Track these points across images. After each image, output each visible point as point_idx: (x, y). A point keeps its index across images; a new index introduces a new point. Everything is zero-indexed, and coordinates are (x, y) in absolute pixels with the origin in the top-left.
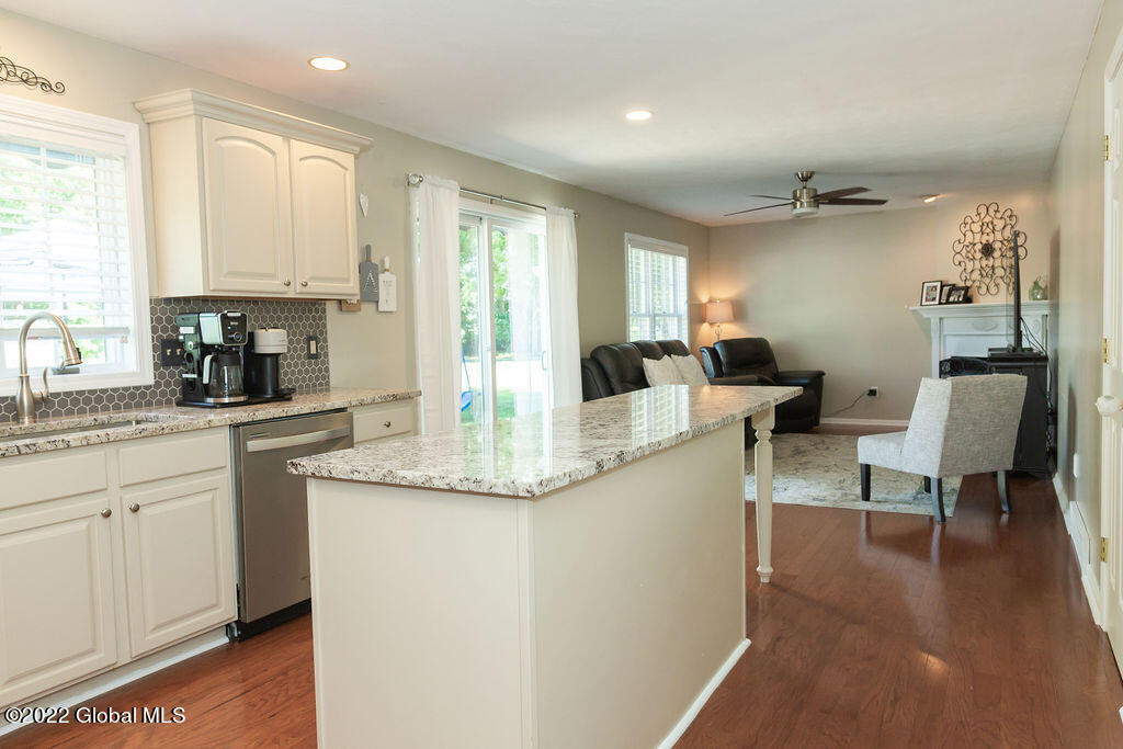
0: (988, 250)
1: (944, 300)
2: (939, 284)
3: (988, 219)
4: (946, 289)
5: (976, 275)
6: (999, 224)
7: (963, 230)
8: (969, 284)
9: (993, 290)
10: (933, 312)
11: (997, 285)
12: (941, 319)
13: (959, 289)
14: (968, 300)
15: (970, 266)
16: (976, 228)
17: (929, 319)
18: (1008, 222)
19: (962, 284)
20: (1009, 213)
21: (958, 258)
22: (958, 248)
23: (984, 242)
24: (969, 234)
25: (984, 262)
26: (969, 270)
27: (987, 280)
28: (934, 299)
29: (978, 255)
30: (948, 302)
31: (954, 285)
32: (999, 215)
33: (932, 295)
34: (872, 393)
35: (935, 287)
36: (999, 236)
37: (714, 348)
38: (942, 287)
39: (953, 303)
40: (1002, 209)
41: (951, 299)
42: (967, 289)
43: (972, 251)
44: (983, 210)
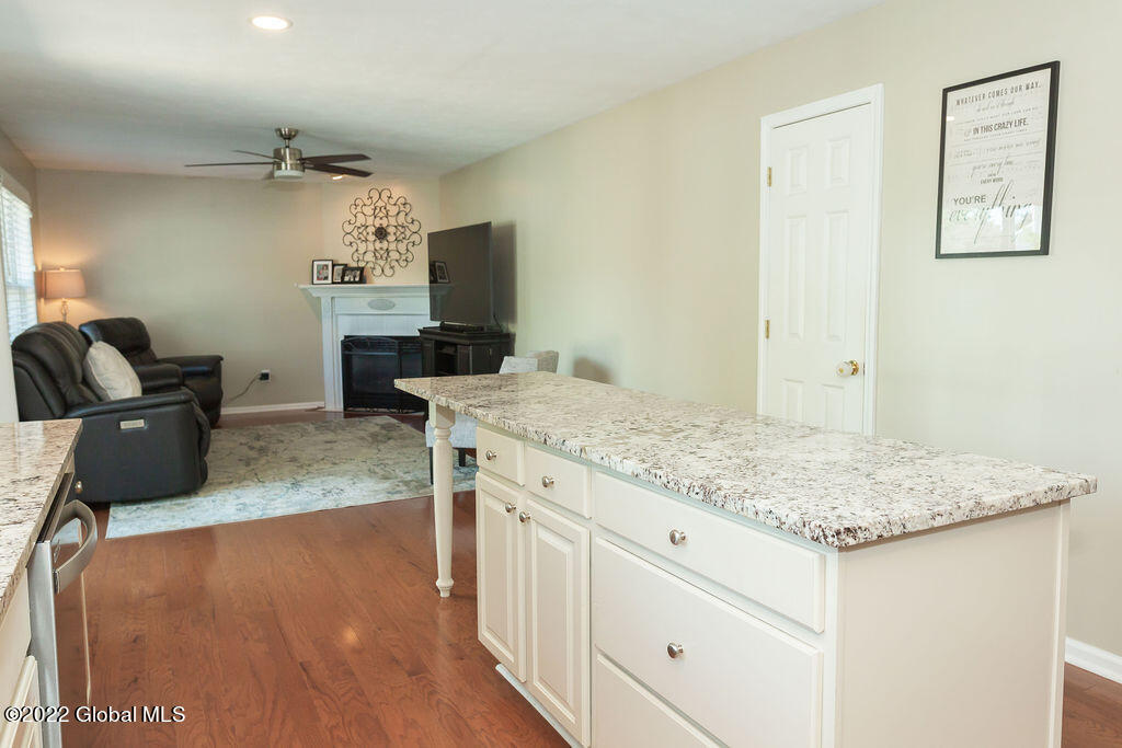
0: (381, 233)
1: (337, 278)
2: (330, 263)
3: (380, 204)
4: (339, 269)
5: (369, 257)
6: (393, 210)
7: (354, 212)
8: (362, 264)
9: (388, 271)
10: (324, 292)
11: (392, 268)
12: (332, 298)
13: (353, 269)
14: (362, 280)
15: (362, 248)
16: (368, 211)
17: (319, 298)
18: (402, 209)
19: (354, 265)
20: (403, 201)
21: (349, 238)
22: (349, 228)
23: (378, 226)
24: (361, 216)
25: (378, 245)
26: (361, 251)
27: (382, 262)
28: (326, 278)
29: (371, 238)
30: (343, 282)
31: (346, 265)
32: (392, 201)
33: (324, 273)
34: (265, 377)
35: (327, 266)
36: (393, 221)
38: (334, 266)
39: (349, 282)
40: (395, 196)
41: (346, 279)
42: (362, 270)
43: (365, 233)
44: (375, 195)
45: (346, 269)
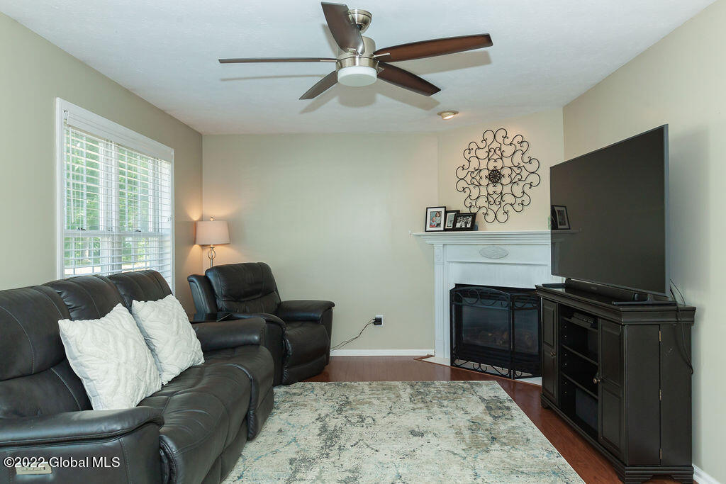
0: (495, 176)
1: (449, 225)
3: (495, 145)
4: (451, 216)
5: (482, 202)
6: (509, 151)
7: (468, 156)
8: (474, 210)
9: (501, 217)
10: (437, 239)
11: (506, 212)
12: (444, 246)
13: (465, 215)
14: (473, 227)
15: (475, 193)
16: (482, 154)
17: (431, 246)
18: (518, 148)
19: (466, 211)
20: (519, 139)
21: (462, 184)
22: (462, 174)
23: (491, 169)
24: (474, 161)
25: (491, 189)
26: (474, 197)
27: (495, 208)
28: (438, 225)
29: (485, 182)
30: (454, 229)
31: (458, 211)
32: (508, 141)
33: (437, 220)
34: (378, 321)
35: (440, 213)
36: (508, 162)
37: (206, 277)
38: (446, 212)
39: (461, 229)
40: (511, 136)
41: (458, 225)
42: (474, 215)
43: (478, 178)
44: (489, 136)
45: (458, 214)
